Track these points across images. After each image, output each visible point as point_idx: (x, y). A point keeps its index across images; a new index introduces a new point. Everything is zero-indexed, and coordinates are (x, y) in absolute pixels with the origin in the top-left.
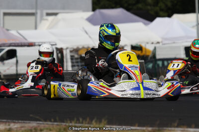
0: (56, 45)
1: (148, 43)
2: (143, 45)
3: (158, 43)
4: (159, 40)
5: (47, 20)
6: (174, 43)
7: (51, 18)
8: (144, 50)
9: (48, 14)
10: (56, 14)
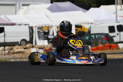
0: (29, 24)
1: (85, 24)
2: (83, 25)
3: (92, 23)
4: (93, 22)
5: (23, 8)
6: (102, 24)
7: (25, 7)
8: (83, 28)
9: (23, 5)
10: (28, 5)
